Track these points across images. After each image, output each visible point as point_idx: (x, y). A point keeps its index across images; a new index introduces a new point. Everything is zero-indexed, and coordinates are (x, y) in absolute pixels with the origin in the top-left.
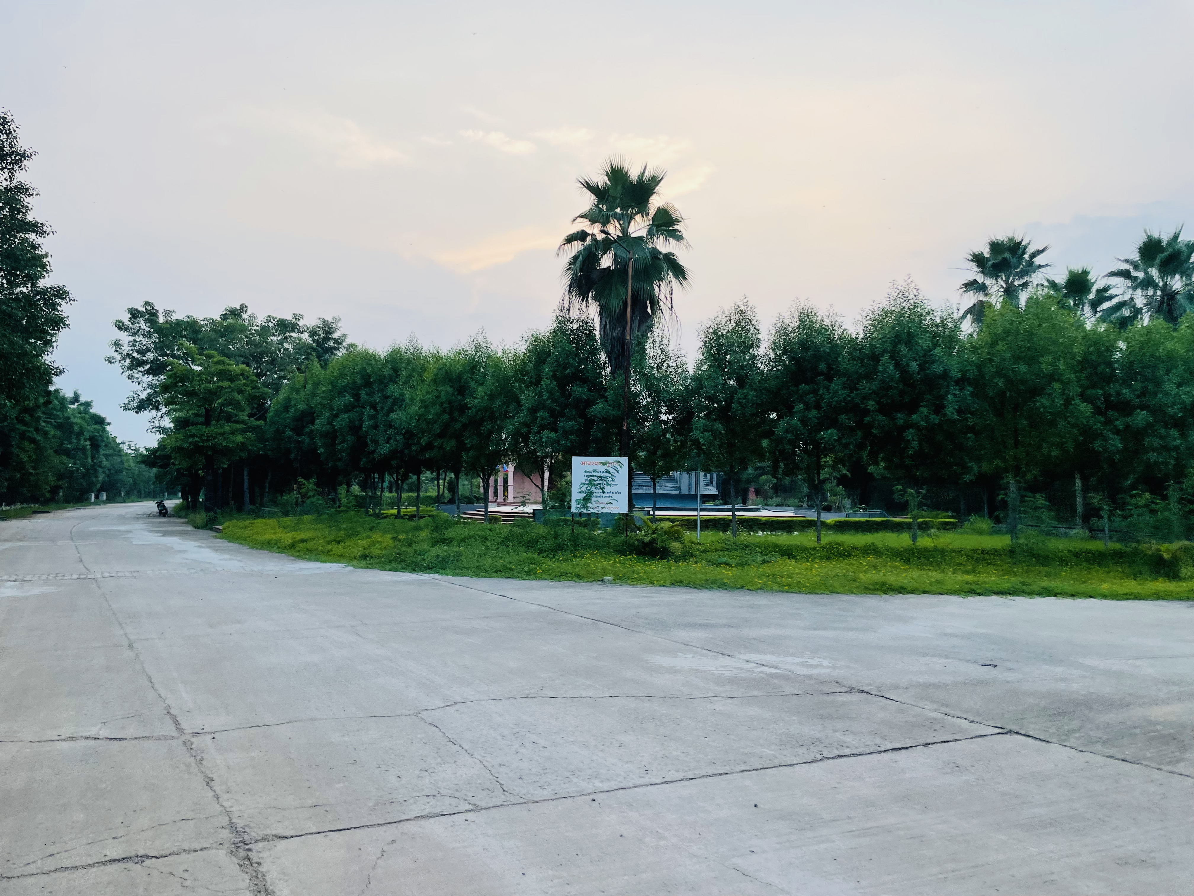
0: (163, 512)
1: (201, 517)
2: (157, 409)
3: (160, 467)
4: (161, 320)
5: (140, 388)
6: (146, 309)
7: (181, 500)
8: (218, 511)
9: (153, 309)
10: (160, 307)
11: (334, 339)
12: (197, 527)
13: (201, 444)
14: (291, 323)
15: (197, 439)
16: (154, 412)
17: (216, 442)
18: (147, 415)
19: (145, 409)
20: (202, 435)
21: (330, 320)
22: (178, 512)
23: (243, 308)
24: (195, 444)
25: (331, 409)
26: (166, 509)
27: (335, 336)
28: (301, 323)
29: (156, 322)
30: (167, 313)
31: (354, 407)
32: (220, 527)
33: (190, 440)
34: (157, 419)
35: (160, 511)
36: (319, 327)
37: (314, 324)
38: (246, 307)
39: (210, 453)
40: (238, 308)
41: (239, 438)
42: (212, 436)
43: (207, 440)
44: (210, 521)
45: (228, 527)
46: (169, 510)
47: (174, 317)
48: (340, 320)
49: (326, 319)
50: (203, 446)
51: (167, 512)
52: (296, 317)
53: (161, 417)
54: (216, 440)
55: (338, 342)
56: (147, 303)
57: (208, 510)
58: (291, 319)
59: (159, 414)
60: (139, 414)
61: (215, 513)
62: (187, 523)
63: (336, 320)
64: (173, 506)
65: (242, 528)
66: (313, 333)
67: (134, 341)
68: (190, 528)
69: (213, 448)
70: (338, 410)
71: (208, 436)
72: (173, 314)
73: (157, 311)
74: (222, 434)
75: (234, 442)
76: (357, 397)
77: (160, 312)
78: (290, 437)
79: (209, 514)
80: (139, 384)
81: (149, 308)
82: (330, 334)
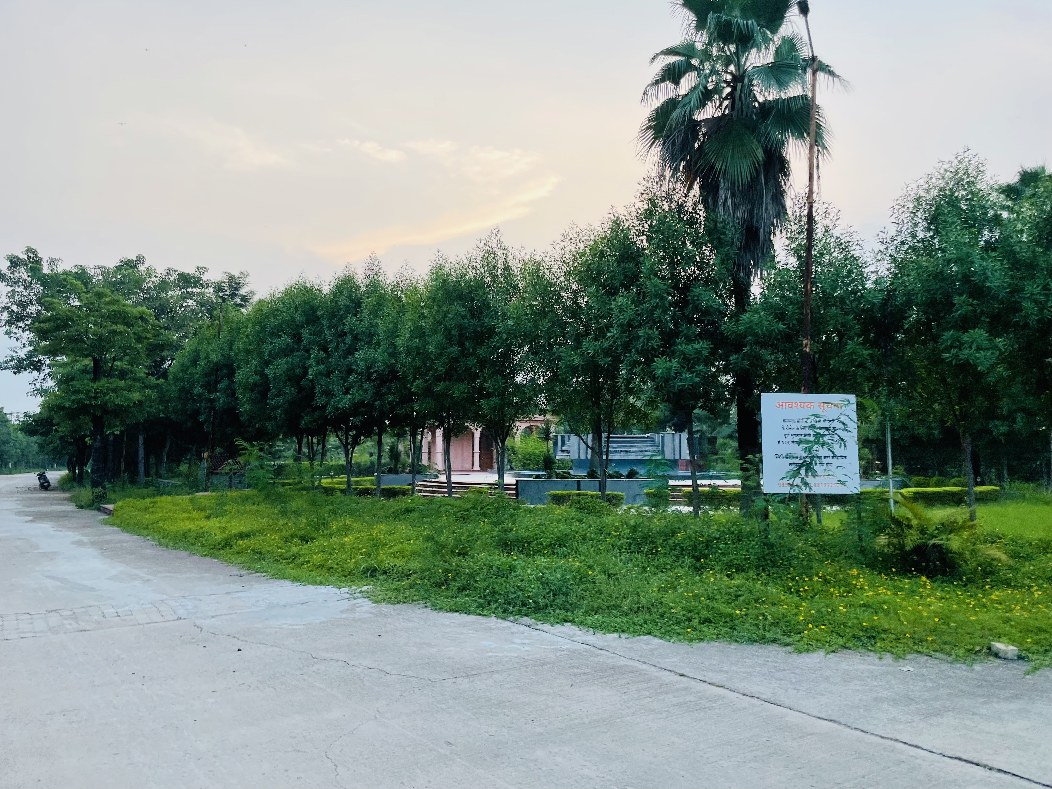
0: (45, 485)
1: (87, 493)
2: (39, 369)
3: (43, 434)
4: (46, 270)
5: (19, 344)
6: (28, 256)
7: (67, 472)
8: (109, 486)
9: (36, 256)
10: (44, 255)
11: (241, 295)
12: (81, 507)
13: (88, 402)
14: (193, 277)
15: (81, 396)
16: (35, 373)
17: (107, 400)
18: (28, 376)
19: (25, 370)
20: (89, 391)
21: (237, 274)
22: (64, 485)
23: (140, 260)
24: (79, 402)
25: (260, 355)
26: (48, 482)
27: (243, 291)
28: (204, 277)
29: (40, 270)
30: (52, 262)
31: (292, 351)
32: (110, 507)
33: (73, 397)
34: (39, 380)
35: (42, 485)
36: (224, 282)
37: (219, 279)
38: (143, 258)
39: (99, 413)
40: (135, 259)
41: (136, 396)
42: (101, 392)
43: (95, 398)
44: (96, 498)
45: (122, 508)
46: (51, 482)
47: (60, 268)
48: (248, 275)
49: (233, 274)
50: (90, 405)
51: (49, 485)
52: (201, 270)
53: (44, 379)
54: (108, 397)
55: (245, 299)
56: (30, 250)
57: (95, 484)
58: (193, 272)
59: (42, 376)
60: (17, 375)
61: (104, 488)
62: (70, 500)
63: (244, 275)
64: (58, 477)
65: (140, 510)
66: (218, 288)
67: (13, 291)
68: (71, 507)
69: (104, 408)
70: (270, 354)
71: (96, 393)
72: (60, 263)
73: (41, 259)
74: (114, 391)
75: (130, 399)
76: (298, 338)
77: (45, 260)
78: (200, 395)
79: (96, 490)
80: (18, 339)
81: (32, 255)
82: (238, 290)
